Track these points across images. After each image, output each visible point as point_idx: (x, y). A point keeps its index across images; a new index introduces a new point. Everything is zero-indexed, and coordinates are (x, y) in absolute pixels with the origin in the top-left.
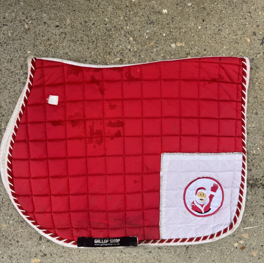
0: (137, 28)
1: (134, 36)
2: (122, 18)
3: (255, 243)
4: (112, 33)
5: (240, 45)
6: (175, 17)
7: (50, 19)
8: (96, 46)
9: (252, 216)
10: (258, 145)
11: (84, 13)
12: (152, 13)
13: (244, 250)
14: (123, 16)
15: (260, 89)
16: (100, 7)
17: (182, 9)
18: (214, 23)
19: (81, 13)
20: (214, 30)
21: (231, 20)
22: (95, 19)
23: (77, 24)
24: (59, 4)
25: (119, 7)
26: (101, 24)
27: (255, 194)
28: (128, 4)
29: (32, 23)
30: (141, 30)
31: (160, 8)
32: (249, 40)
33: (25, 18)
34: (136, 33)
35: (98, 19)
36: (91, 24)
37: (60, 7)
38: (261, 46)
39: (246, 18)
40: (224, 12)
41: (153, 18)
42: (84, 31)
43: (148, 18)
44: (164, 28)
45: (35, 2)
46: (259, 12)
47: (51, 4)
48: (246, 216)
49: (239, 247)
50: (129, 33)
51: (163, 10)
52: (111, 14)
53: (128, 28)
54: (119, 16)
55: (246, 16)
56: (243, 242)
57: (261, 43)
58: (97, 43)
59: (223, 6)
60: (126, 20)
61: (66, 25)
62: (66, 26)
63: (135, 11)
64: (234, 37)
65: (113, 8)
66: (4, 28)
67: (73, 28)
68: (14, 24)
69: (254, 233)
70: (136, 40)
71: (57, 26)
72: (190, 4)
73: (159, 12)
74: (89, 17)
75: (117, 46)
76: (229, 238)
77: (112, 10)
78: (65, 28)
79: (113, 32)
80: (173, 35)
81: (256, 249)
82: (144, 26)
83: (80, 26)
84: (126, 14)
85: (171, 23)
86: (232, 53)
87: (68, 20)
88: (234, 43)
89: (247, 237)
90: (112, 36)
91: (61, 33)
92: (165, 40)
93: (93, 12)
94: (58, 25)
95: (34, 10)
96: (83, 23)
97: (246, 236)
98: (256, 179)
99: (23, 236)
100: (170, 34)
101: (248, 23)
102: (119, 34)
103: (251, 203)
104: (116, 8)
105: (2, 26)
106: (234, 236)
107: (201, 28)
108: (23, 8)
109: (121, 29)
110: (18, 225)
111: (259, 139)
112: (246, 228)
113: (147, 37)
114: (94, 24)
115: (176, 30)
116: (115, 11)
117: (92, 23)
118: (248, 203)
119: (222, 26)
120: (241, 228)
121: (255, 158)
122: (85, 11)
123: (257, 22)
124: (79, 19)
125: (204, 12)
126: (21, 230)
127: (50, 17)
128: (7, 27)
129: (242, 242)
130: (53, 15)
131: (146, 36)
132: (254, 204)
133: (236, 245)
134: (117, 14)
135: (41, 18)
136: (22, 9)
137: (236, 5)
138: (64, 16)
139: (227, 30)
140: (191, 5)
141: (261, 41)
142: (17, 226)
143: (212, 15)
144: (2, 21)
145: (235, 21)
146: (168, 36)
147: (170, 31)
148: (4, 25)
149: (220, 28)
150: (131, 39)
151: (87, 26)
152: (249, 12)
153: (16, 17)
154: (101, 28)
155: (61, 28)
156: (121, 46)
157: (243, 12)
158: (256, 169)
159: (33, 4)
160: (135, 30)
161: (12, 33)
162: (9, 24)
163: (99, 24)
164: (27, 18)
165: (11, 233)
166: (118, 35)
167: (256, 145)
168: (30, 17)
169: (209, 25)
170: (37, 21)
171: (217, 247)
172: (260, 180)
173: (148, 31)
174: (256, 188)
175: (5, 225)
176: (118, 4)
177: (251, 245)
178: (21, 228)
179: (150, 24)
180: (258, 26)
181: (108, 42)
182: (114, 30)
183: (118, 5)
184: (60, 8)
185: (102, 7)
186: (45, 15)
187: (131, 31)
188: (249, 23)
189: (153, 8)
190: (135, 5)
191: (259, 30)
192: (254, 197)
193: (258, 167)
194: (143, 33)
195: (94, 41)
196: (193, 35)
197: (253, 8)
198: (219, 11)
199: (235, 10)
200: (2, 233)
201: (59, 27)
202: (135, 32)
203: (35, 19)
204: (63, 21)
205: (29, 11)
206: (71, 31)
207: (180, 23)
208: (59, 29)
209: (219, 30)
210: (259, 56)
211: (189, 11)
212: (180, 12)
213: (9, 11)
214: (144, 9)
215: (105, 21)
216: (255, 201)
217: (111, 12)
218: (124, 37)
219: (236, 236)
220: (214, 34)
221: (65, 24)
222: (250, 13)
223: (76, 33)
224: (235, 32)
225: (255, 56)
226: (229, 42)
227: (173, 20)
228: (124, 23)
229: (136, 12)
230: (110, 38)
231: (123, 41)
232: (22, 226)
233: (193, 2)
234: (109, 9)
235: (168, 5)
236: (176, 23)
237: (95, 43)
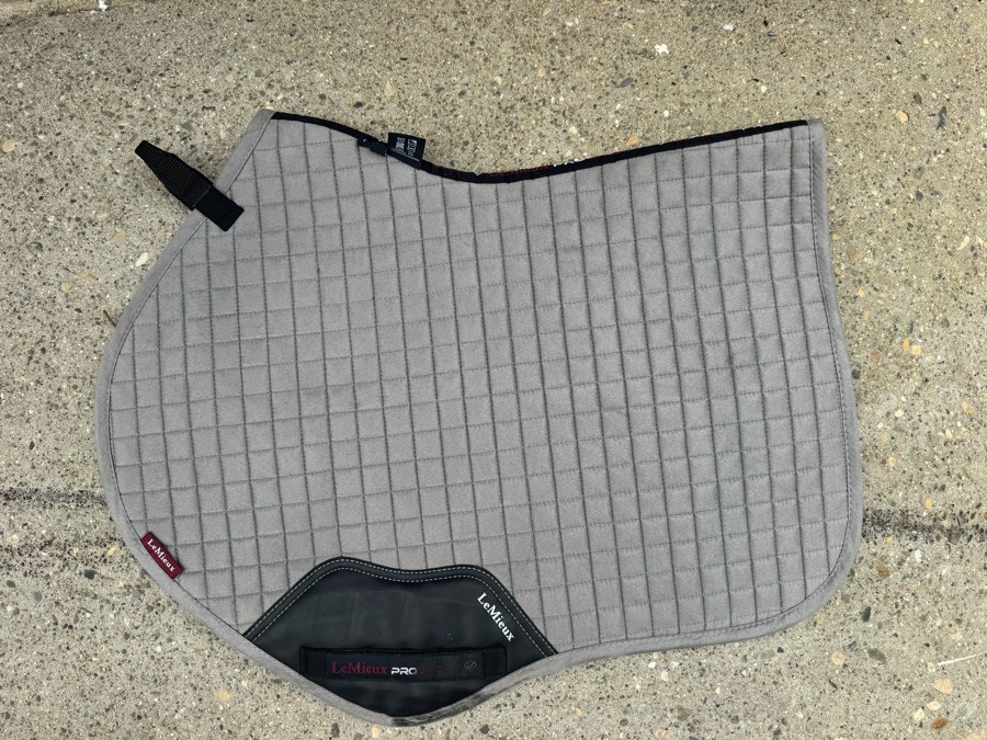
0: (589, 99)
1: (581, 121)
2: (541, 73)
3: (975, 708)
4: (517, 118)
5: (881, 132)
6: (691, 62)
7: (336, 85)
8: (475, 156)
9: (956, 627)
10: (956, 415)
11: (434, 65)
12: (626, 56)
13: (944, 730)
14: (545, 67)
15: (950, 253)
16: (477, 45)
17: (709, 41)
18: (803, 75)
19: (425, 65)
20: (804, 93)
21: (849, 63)
22: (466, 80)
23: (414, 96)
24: (360, 42)
25: (532, 44)
26: (484, 94)
27: (961, 557)
28: (554, 34)
29: (285, 99)
30: (598, 103)
31: (646, 41)
32: (903, 118)
33: (263, 86)
34: (586, 114)
35: (473, 80)
36: (454, 95)
37: (362, 51)
38: (940, 133)
39: (888, 58)
40: (826, 42)
41: (632, 68)
42: (435, 115)
43: (617, 68)
44: (663, 96)
45: (290, 42)
46: (922, 40)
47: (338, 45)
48: (940, 628)
49: (929, 722)
50: (567, 113)
51: (657, 47)
52: (510, 64)
53: (562, 99)
54: (533, 68)
55: (890, 53)
56: (939, 706)
57: (936, 123)
58: (476, 148)
59: (822, 27)
60: (553, 80)
61: (383, 100)
62: (384, 104)
63: (578, 52)
64: (861, 111)
65: (513, 48)
66: (205, 117)
67: (403, 108)
68: (234, 103)
69: (968, 677)
70: (587, 132)
71: (359, 105)
72: (729, 27)
73: (645, 51)
74: (447, 74)
75: (535, 153)
76: (898, 697)
77: (511, 52)
78: (382, 108)
79: (521, 115)
80: (691, 114)
81: (979, 725)
82: (607, 94)
83: (424, 101)
84: (552, 63)
85: (682, 80)
86: (862, 157)
87: (388, 86)
88: (863, 126)
89: (949, 691)
90: (516, 127)
91: (372, 123)
92: (669, 127)
93: (457, 60)
94: (360, 100)
95: (288, 63)
96: (432, 93)
97: (945, 686)
98: (961, 513)
99: (282, 726)
100: (683, 110)
101: (895, 71)
102: (537, 120)
103: (952, 585)
104: (523, 46)
105: (200, 112)
106: (911, 688)
107: (769, 91)
108: (256, 59)
109: (541, 104)
110: (266, 692)
111: (958, 396)
112: (943, 663)
113: (617, 122)
114: (462, 94)
115: (698, 98)
116: (520, 56)
117: (459, 91)
118: (943, 588)
119: (825, 82)
120: (930, 664)
121: (952, 453)
122: (436, 58)
123: (920, 66)
124: (420, 80)
125: (771, 45)
126: (274, 707)
127: (335, 81)
128: (214, 114)
129: (934, 706)
130: (344, 75)
131: (613, 119)
132: (961, 588)
133: (919, 715)
134: (526, 63)
135: (312, 84)
136: (254, 62)
137: (857, 23)
138: (376, 77)
139: (841, 92)
140: (732, 29)
141: (937, 119)
142: (263, 696)
143: (793, 53)
144: (200, 98)
145: (860, 66)
146: (678, 116)
147: (682, 104)
148: (204, 107)
149: (821, 87)
150: (573, 130)
151: (444, 101)
152: (897, 41)
153: (239, 85)
154: (485, 105)
155: (368, 108)
156: (544, 153)
157: (879, 41)
158: (958, 484)
159: (284, 47)
160: (581, 106)
161: (229, 130)
162: (219, 105)
163: (477, 93)
164: (270, 86)
165: (246, 718)
166: (534, 122)
167: (952, 413)
168: (279, 82)
169: (790, 81)
170: (301, 94)
171: (865, 727)
172: (973, 517)
173: (618, 106)
174: (963, 539)
175: (226, 693)
176: (527, 35)
177: (962, 712)
178: (275, 701)
179: (623, 85)
180: (924, 77)
181: (506, 142)
182: (522, 109)
183: (527, 39)
184: (364, 55)
185: (483, 47)
186: (322, 75)
187: (571, 108)
188: (900, 69)
189: (627, 43)
190: (575, 36)
191: (929, 88)
192: (959, 569)
193: (963, 478)
194: (605, 112)
195: (466, 143)
196: (746, 109)
197: (904, 28)
198: (812, 42)
199: (857, 36)
200: (219, 719)
201: (365, 107)
202: (583, 110)
203: (293, 88)
204: (375, 88)
205: (276, 67)
206: (398, 116)
207: (706, 80)
208: (362, 111)
209: (818, 94)
210: (935, 159)
211: (729, 46)
212: (705, 49)
213: (218, 69)
214: (603, 45)
215: (494, 83)
216: (962, 581)
217: (509, 58)
218: (553, 126)
219: (917, 689)
220: (805, 104)
221: (379, 99)
222: (899, 43)
223: (413, 122)
224: (863, 98)
225: (925, 159)
226: (849, 124)
227: (686, 71)
228: (547, 86)
229: (579, 54)
230: (511, 130)
231: (551, 138)
232: (279, 693)
233: (739, 21)
234: (502, 50)
235: (668, 31)
236: (696, 80)
237: (470, 147)
